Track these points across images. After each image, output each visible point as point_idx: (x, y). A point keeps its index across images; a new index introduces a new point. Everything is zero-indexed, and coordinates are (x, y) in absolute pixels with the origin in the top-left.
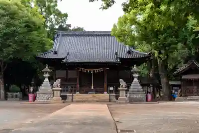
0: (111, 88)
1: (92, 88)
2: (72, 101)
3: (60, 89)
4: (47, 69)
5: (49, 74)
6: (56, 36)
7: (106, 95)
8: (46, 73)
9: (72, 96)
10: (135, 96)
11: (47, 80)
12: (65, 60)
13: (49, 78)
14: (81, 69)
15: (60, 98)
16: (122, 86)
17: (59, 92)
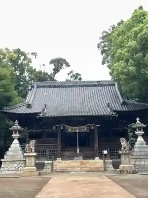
0: (105, 152)
1: (78, 152)
2: (52, 171)
3: (35, 154)
4: (16, 126)
5: (20, 133)
6: (30, 88)
7: (98, 162)
8: (16, 133)
9: (52, 164)
10: (142, 163)
11: (16, 141)
12: (41, 115)
13: (19, 139)
14: (64, 127)
15: (35, 168)
16: (124, 148)
17: (33, 159)
